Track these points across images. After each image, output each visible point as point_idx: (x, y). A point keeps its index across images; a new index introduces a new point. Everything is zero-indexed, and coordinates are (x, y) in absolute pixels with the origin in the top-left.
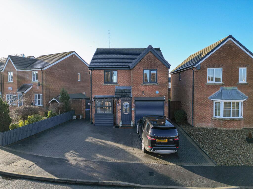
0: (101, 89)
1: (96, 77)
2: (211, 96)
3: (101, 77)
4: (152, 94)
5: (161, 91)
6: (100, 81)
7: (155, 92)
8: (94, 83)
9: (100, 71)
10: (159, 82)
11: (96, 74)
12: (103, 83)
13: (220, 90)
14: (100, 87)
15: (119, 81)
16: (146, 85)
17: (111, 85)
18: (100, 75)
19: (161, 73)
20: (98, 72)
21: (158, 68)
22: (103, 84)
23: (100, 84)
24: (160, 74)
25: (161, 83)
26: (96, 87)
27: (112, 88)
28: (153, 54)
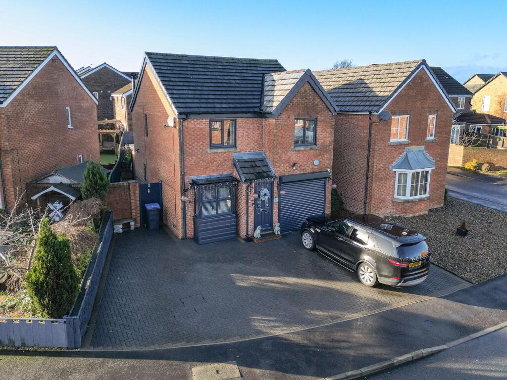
0: (204, 162)
1: (193, 135)
2: (394, 164)
3: (204, 135)
4: (307, 168)
5: (321, 160)
6: (201, 143)
7: (312, 163)
8: (187, 149)
9: (201, 121)
10: (319, 142)
11: (192, 128)
12: (206, 148)
13: (405, 153)
14: (202, 156)
16: (299, 151)
17: (225, 153)
18: (201, 129)
19: (323, 125)
20: (198, 124)
21: (319, 117)
22: (209, 150)
23: (201, 150)
24: (322, 127)
25: (322, 144)
26: (192, 159)
27: (226, 158)
28: (312, 87)
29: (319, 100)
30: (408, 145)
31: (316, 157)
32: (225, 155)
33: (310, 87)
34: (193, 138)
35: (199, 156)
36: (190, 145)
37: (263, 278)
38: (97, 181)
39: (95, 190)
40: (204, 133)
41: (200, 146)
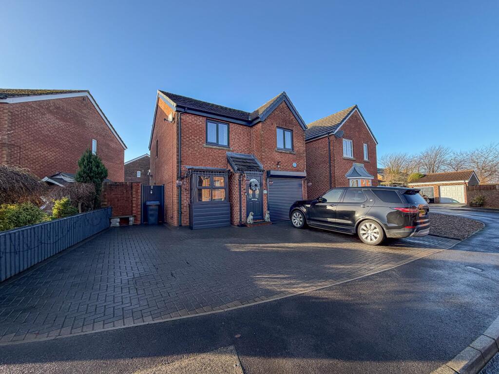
0: (200, 154)
1: (191, 129)
3: (200, 131)
4: (288, 168)
5: (298, 163)
6: (198, 137)
7: (292, 165)
8: (184, 140)
9: (198, 119)
10: (295, 150)
11: (190, 122)
12: (203, 143)
13: (353, 167)
14: (199, 149)
15: (231, 143)
16: (281, 153)
17: (219, 149)
18: (198, 125)
19: (298, 137)
20: (195, 120)
21: (293, 129)
22: (205, 145)
23: (197, 144)
24: (296, 138)
25: (298, 151)
26: (189, 150)
27: (220, 155)
28: (288, 106)
29: (293, 117)
30: (354, 161)
31: (294, 161)
32: (220, 152)
33: (286, 106)
34: (191, 131)
35: (196, 149)
36: (187, 137)
37: (261, 245)
38: (92, 168)
39: (90, 177)
40: (201, 129)
41: (196, 140)
